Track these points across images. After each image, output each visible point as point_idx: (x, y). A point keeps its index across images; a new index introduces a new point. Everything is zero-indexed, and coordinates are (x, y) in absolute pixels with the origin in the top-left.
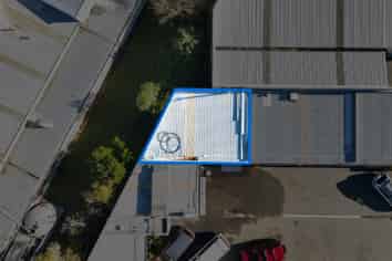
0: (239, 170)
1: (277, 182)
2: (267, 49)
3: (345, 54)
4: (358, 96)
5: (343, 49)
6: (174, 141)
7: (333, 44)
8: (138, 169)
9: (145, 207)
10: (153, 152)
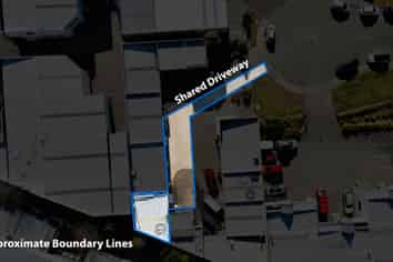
0: (171, 196)
1: (179, 172)
2: (111, 189)
3: (112, 151)
4: (132, 143)
5: (109, 154)
6: (160, 228)
7: (106, 160)
8: (174, 244)
9: (190, 239)
10: (165, 237)
